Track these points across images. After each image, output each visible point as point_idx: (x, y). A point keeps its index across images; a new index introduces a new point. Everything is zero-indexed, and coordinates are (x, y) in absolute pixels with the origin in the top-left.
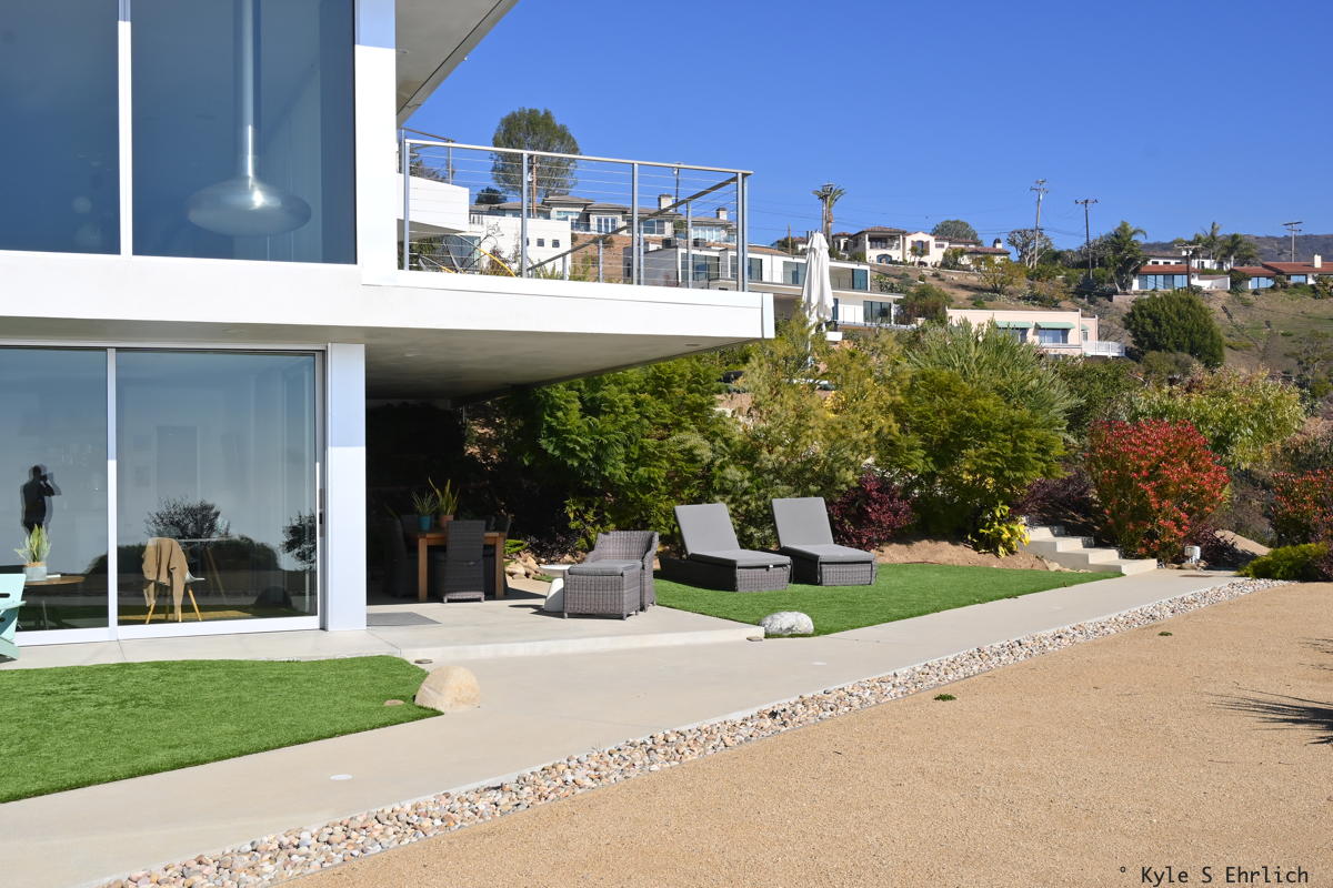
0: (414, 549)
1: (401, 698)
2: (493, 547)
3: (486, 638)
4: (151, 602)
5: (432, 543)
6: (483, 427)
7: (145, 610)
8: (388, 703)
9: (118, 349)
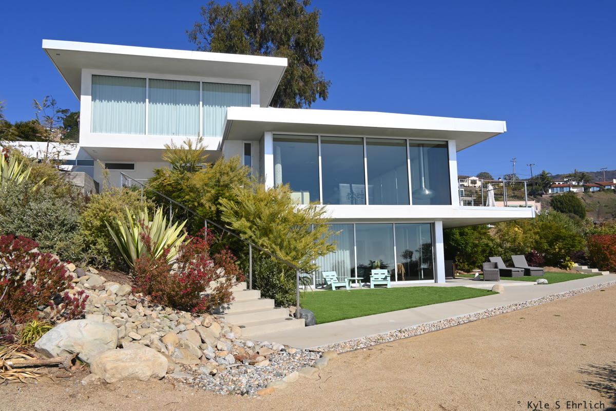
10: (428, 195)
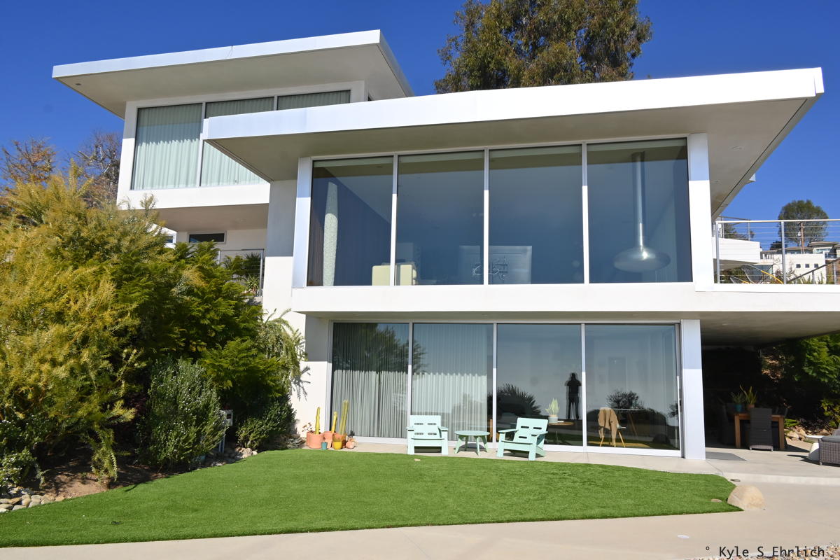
0: (732, 421)
1: (720, 498)
2: (778, 423)
3: (772, 471)
4: (602, 436)
5: (743, 419)
6: (772, 360)
7: (600, 440)
8: (713, 500)
9: (586, 324)
10: (647, 261)
